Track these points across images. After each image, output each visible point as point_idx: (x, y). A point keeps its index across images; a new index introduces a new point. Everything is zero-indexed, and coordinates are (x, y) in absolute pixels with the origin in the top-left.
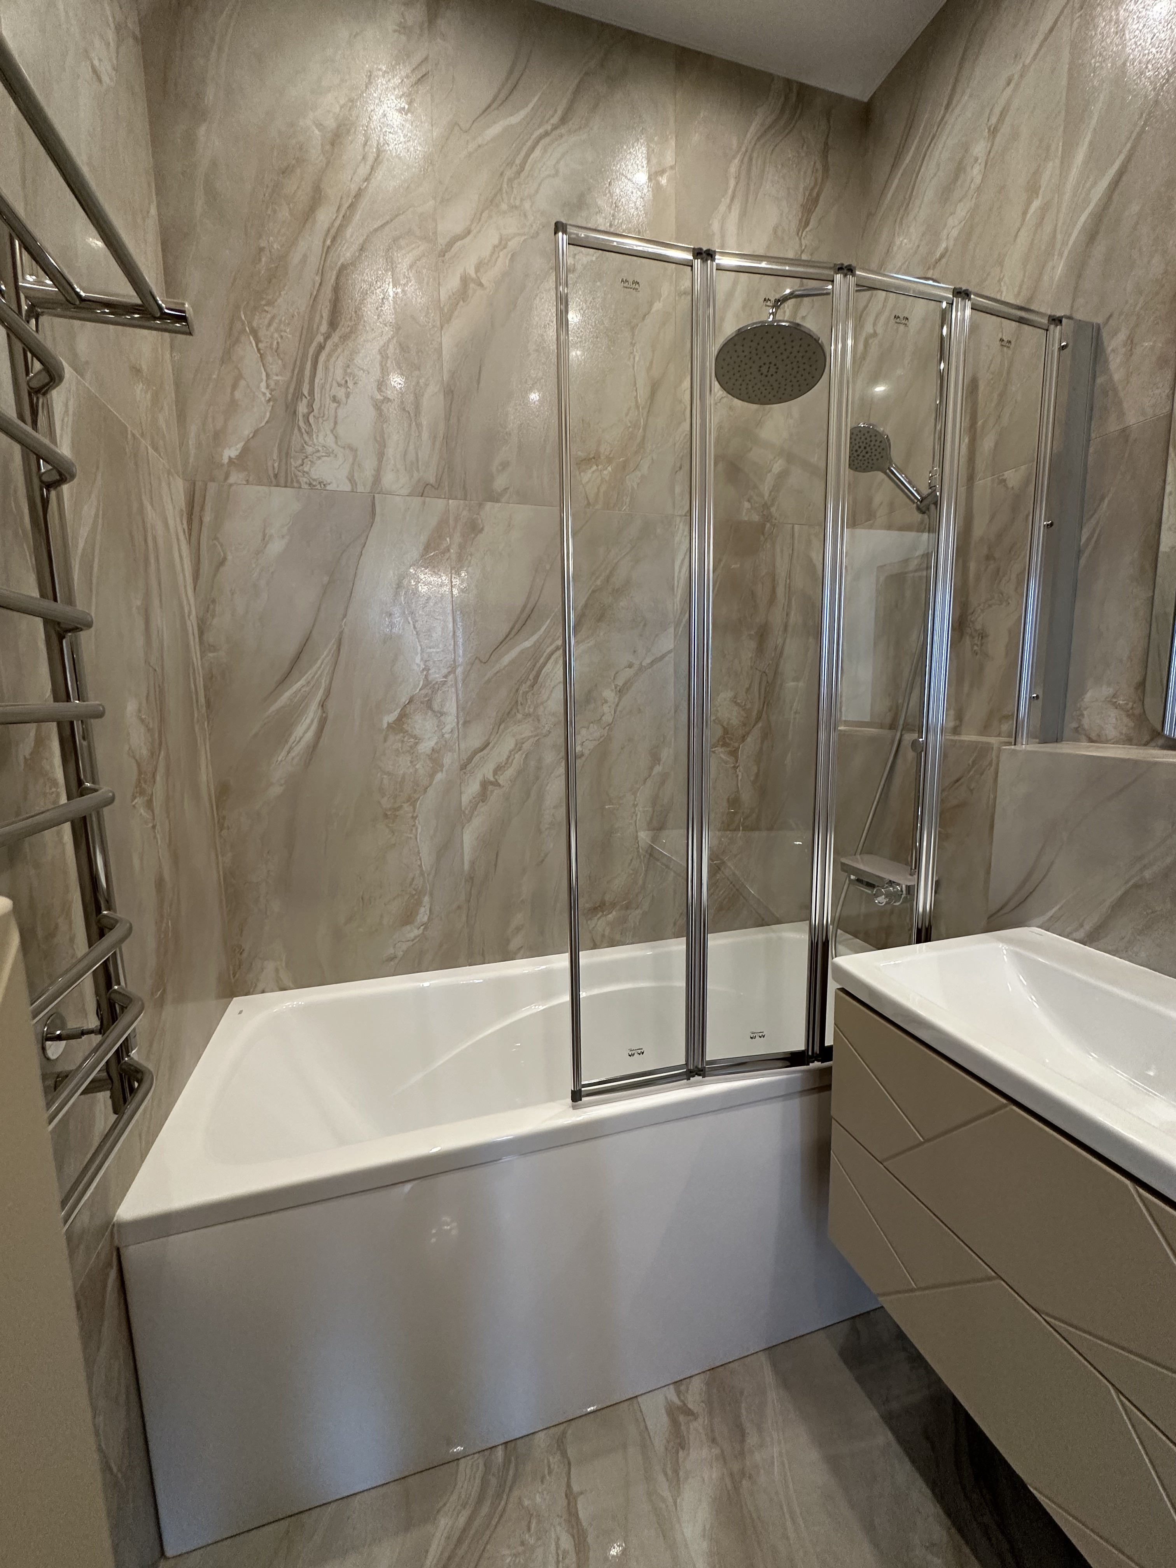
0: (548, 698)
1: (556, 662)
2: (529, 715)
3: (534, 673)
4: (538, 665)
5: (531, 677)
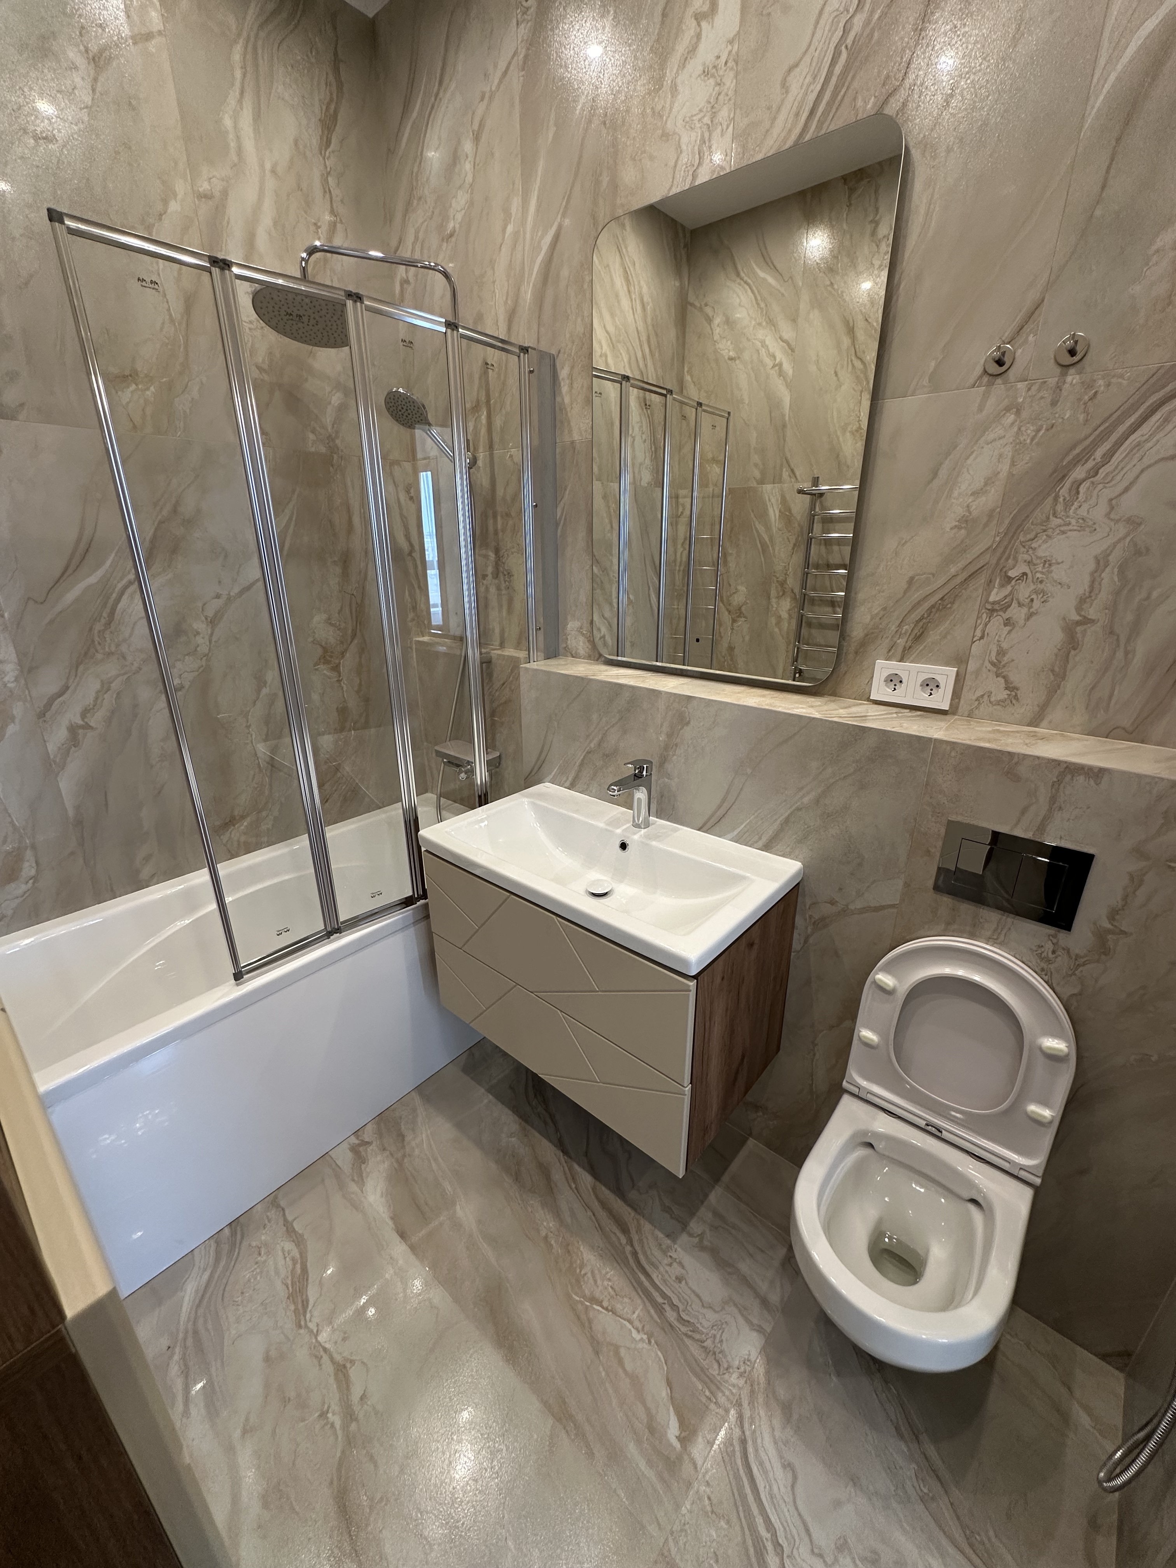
0: (131, 635)
1: (132, 597)
2: (110, 654)
3: (108, 610)
4: (111, 601)
5: (105, 615)
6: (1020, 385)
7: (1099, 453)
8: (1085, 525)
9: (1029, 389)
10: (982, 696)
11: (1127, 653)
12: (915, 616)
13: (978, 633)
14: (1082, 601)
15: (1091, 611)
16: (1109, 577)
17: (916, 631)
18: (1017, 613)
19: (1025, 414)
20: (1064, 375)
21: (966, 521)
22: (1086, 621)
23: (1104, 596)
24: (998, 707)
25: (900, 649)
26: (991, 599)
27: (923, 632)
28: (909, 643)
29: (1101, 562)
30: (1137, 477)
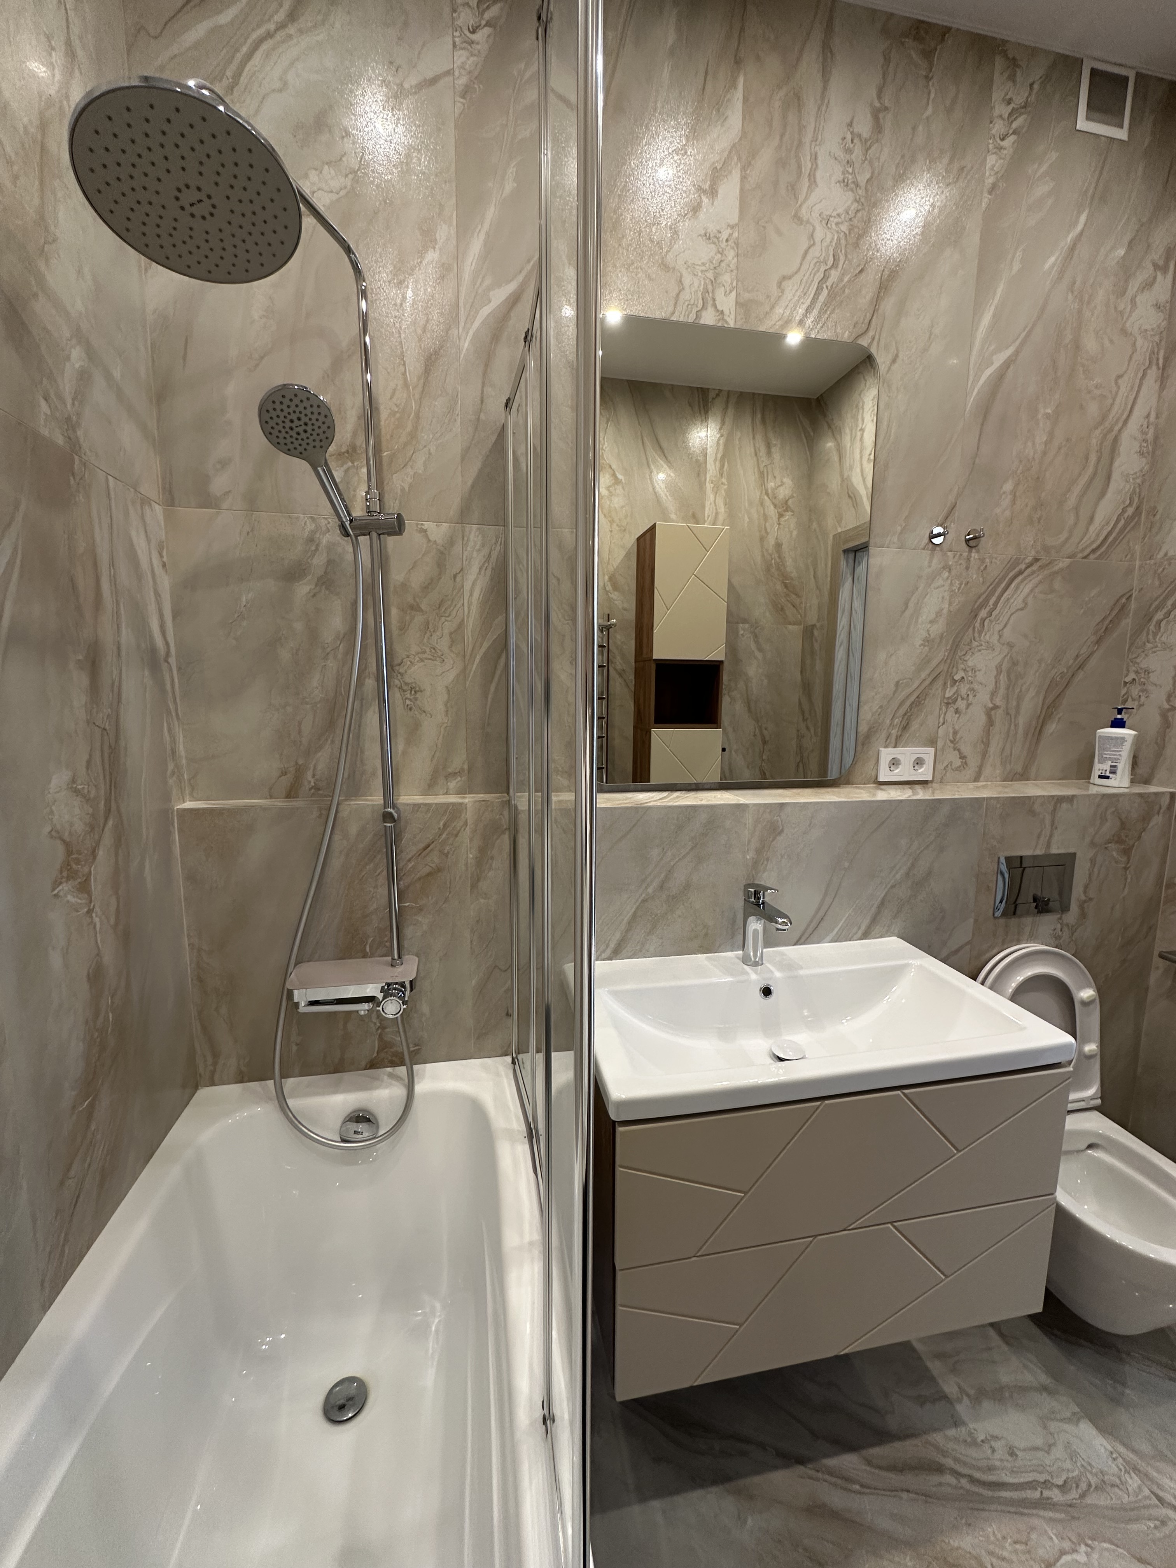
6: (949, 553)
7: (992, 602)
8: (990, 647)
9: (954, 557)
10: (947, 766)
11: (1015, 726)
12: (902, 711)
13: (941, 720)
14: (993, 694)
15: (997, 700)
16: (1003, 678)
17: (903, 723)
18: (962, 705)
19: (953, 572)
20: (970, 552)
21: (928, 641)
22: (996, 707)
23: (1002, 691)
24: (957, 772)
25: (894, 737)
26: (947, 695)
27: (908, 723)
28: (899, 733)
29: (999, 669)
30: (1009, 619)
